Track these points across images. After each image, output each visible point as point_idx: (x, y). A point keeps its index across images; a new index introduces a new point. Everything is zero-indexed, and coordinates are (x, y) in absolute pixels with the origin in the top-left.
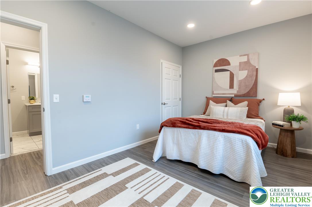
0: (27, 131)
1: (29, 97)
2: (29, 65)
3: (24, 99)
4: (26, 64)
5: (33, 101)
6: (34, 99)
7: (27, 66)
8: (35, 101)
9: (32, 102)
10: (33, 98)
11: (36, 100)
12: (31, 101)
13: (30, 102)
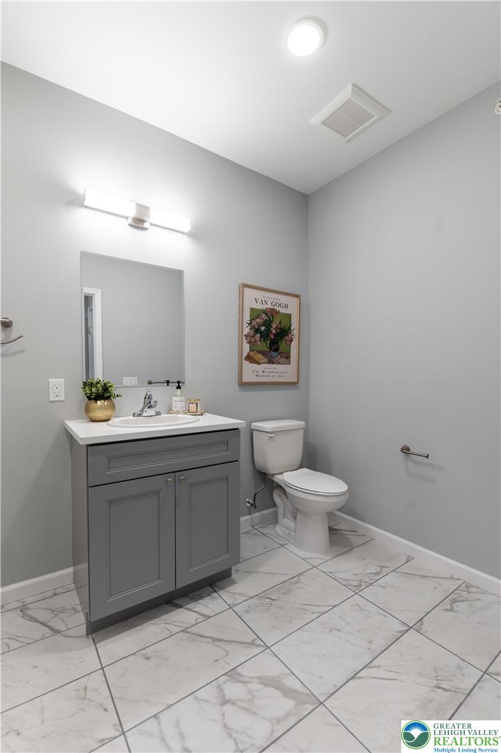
0: (71, 570)
1: (85, 384)
2: (86, 207)
3: (62, 398)
4: (77, 201)
5: (101, 408)
6: (108, 398)
7: (79, 216)
8: (113, 407)
9: (99, 414)
10: (106, 388)
11: (116, 401)
12: (93, 404)
13: (87, 410)
